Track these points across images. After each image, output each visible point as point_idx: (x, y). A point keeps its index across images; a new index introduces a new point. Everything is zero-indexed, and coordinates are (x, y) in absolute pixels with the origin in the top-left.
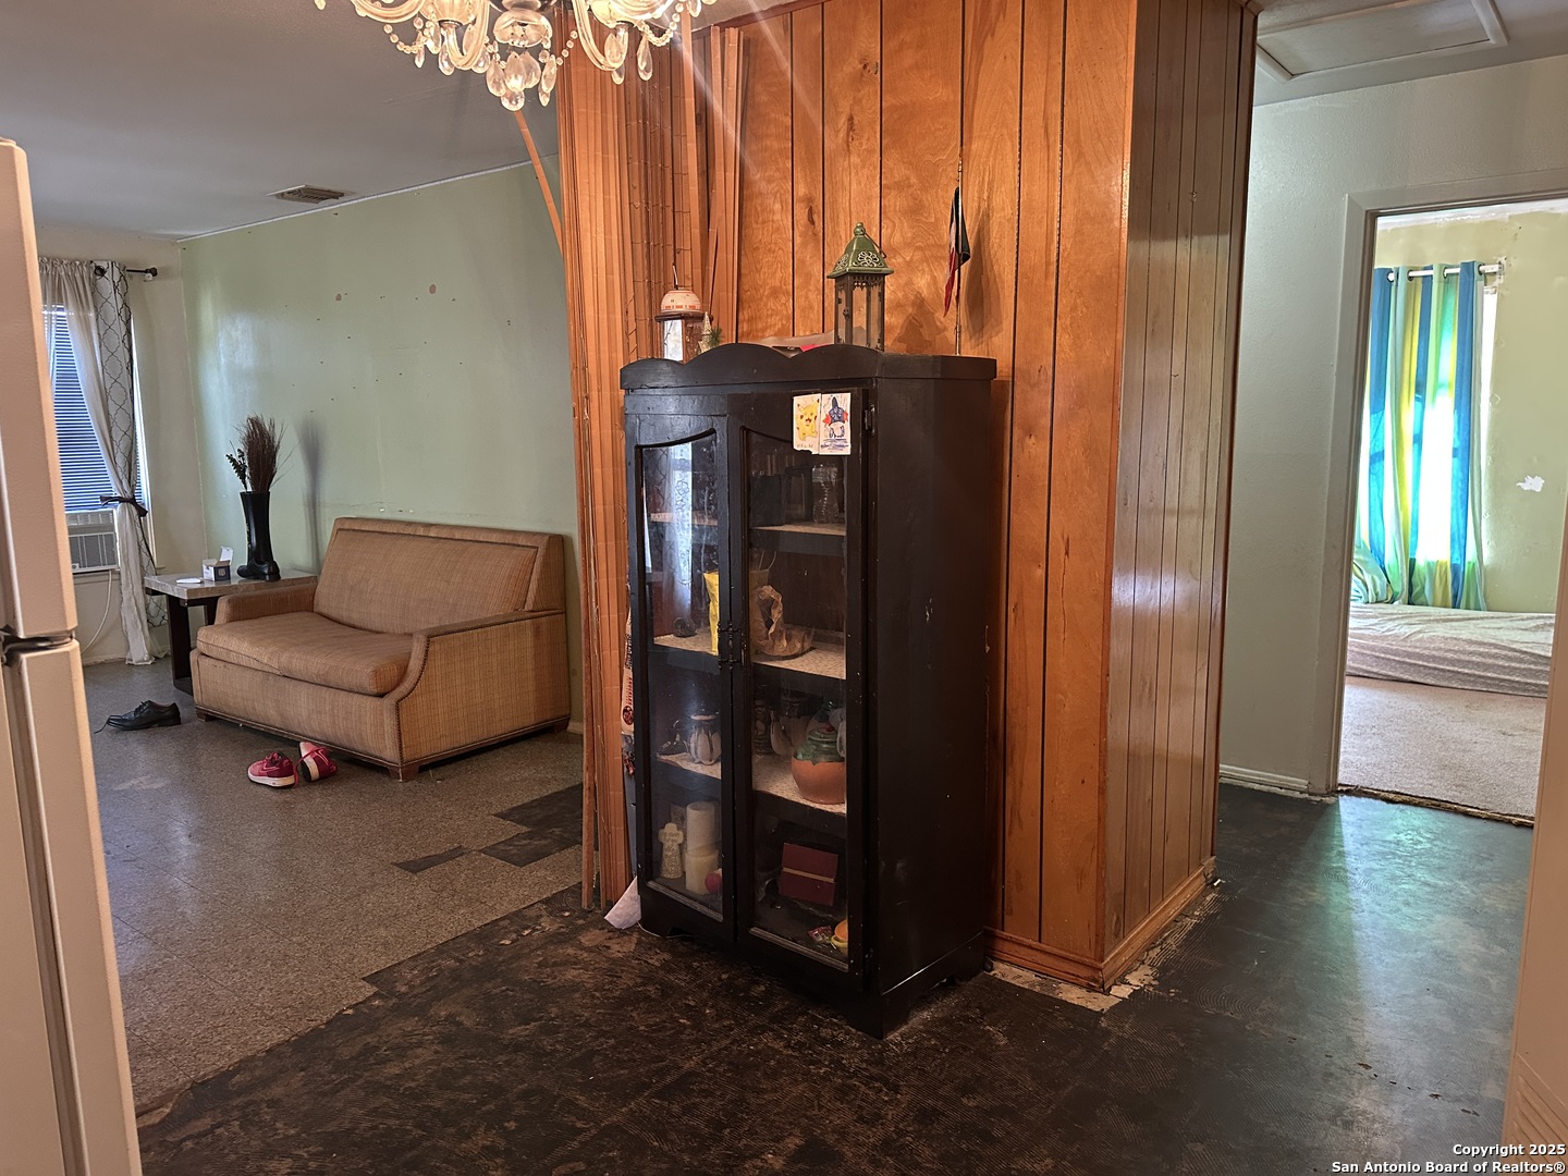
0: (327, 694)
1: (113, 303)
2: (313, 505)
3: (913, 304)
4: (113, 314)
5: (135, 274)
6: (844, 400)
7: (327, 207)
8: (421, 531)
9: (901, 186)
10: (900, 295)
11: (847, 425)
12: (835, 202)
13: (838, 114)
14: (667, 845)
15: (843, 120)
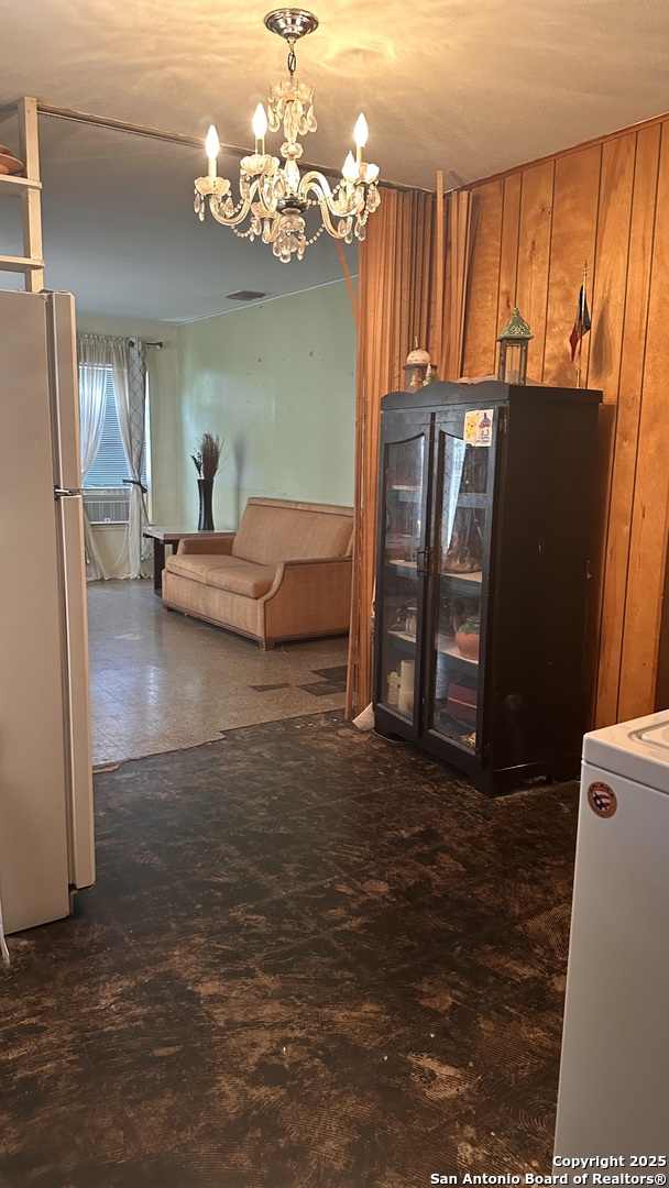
0: (230, 596)
1: (138, 363)
2: (238, 489)
3: (563, 356)
4: (137, 370)
5: (150, 346)
6: (490, 413)
7: (257, 302)
8: (293, 506)
9: (560, 283)
10: (556, 351)
11: (490, 428)
12: (522, 294)
13: (527, 240)
14: (391, 684)
15: (530, 243)
